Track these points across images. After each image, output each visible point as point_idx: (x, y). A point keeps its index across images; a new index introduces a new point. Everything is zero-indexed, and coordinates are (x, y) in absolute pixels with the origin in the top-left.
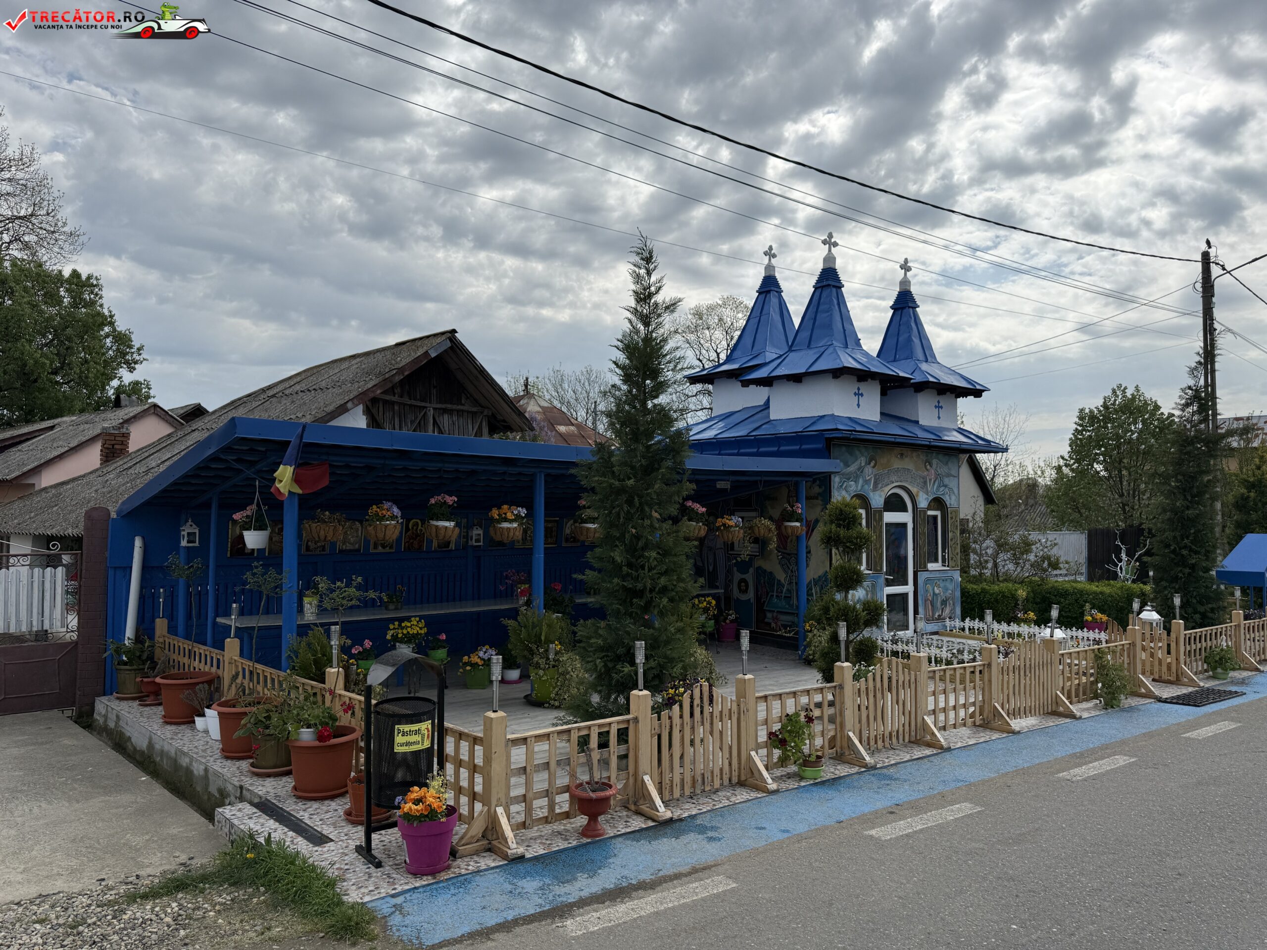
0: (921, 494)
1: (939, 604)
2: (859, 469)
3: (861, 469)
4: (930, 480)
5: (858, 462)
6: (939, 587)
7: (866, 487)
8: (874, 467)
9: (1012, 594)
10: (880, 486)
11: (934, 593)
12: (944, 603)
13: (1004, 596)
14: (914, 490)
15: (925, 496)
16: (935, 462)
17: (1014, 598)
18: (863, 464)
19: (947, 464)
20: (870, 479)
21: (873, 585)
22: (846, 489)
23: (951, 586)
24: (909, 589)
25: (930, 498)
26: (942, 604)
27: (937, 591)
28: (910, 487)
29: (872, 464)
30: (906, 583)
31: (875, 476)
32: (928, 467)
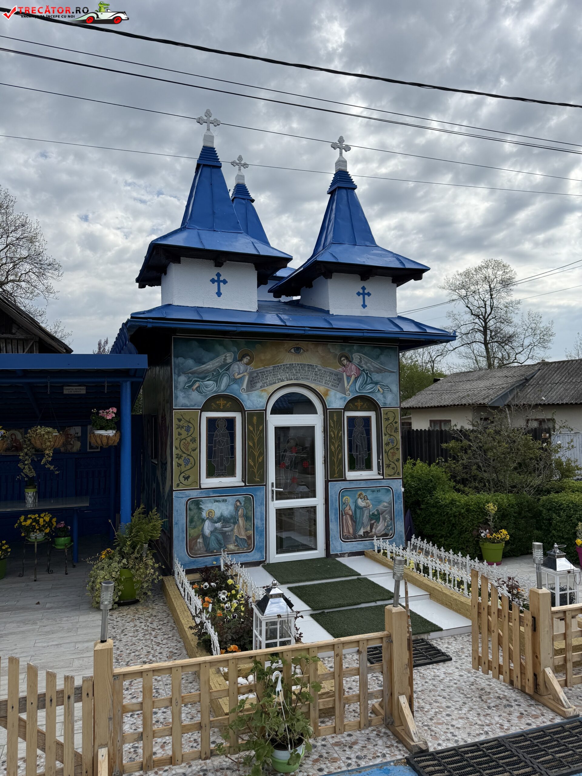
0: (332, 393)
1: (365, 519)
2: (221, 367)
3: (226, 367)
4: (349, 377)
5: (221, 359)
6: (365, 498)
7: (235, 387)
8: (248, 364)
9: (480, 508)
10: (259, 385)
11: (357, 506)
12: (375, 517)
13: (468, 510)
14: (320, 389)
15: (339, 395)
16: (356, 357)
17: (484, 512)
18: (229, 360)
19: (377, 358)
20: (242, 379)
21: (247, 500)
22: (198, 389)
23: (386, 499)
24: (318, 501)
25: (349, 398)
26: (371, 519)
27: (361, 503)
28: (312, 386)
29: (245, 360)
30: (313, 494)
31: (251, 374)
32: (345, 362)
